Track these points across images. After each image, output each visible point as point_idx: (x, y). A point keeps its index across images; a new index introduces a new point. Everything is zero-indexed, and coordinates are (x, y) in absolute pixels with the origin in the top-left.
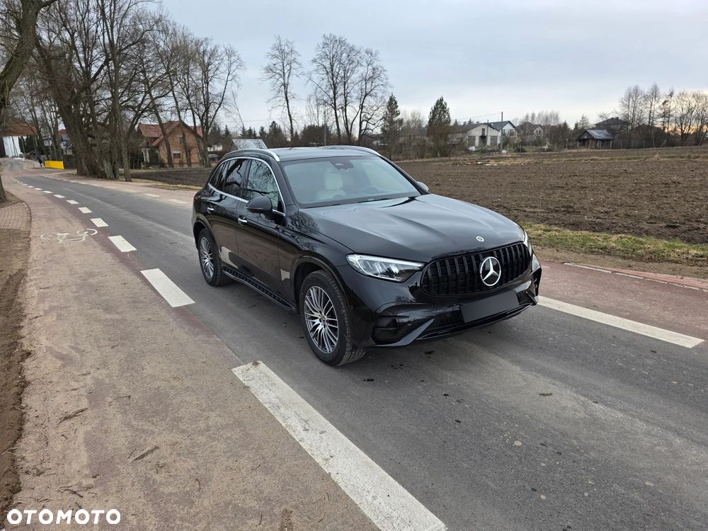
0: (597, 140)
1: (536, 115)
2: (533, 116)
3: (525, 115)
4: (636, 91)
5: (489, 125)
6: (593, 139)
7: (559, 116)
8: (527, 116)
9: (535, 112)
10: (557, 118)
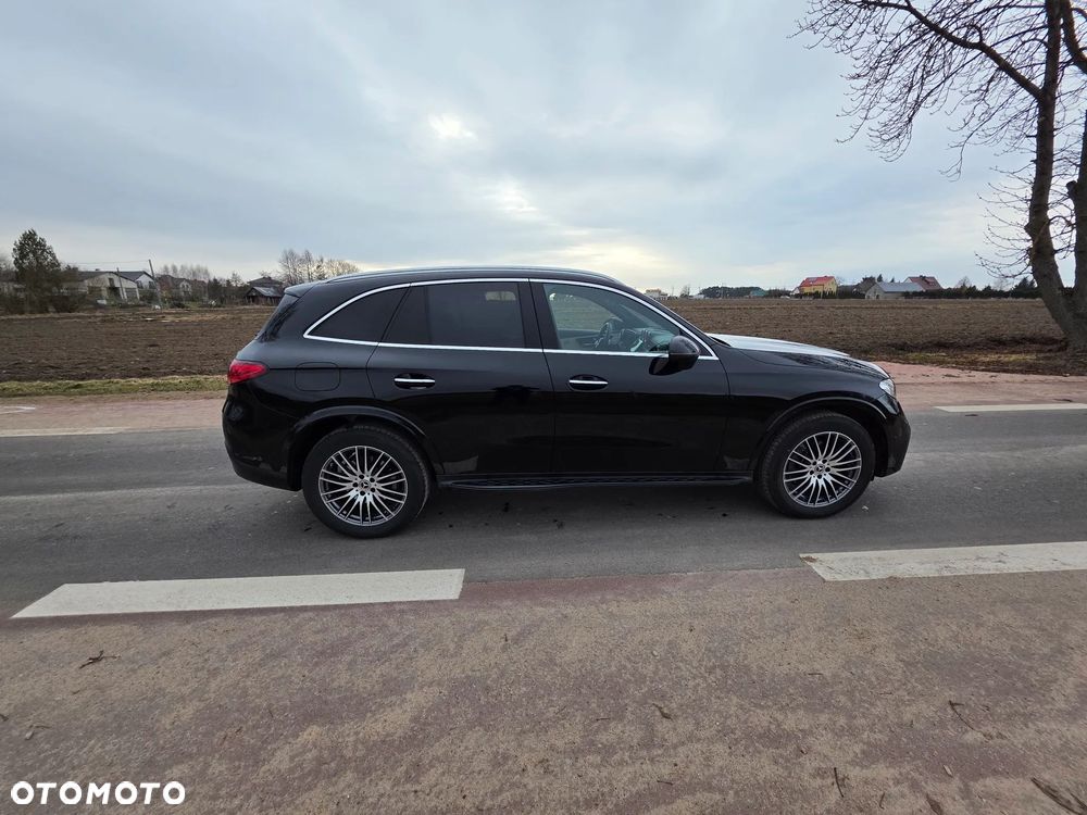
0: (267, 297)
1: (179, 268)
2: (174, 269)
3: (162, 266)
4: (292, 254)
5: (117, 273)
6: (262, 296)
7: (209, 270)
8: (166, 268)
9: (176, 264)
10: (206, 273)
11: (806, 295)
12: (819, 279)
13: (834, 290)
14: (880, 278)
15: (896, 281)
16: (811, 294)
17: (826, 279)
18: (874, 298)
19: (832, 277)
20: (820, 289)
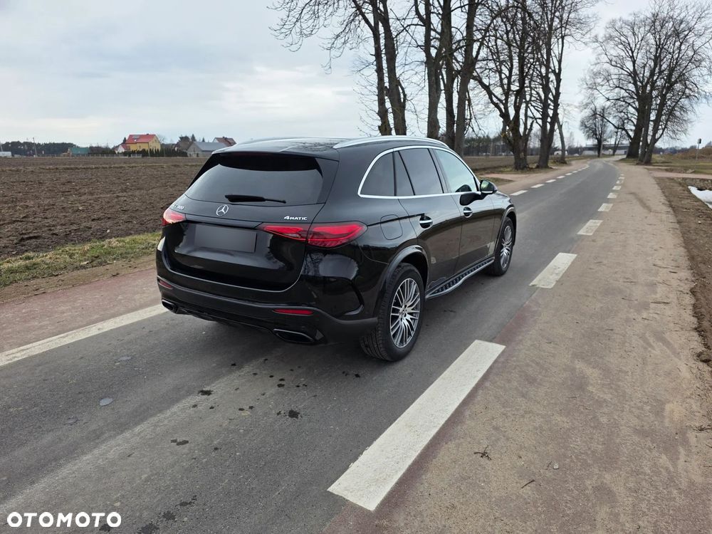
11: (133, 153)
12: (142, 136)
13: (159, 148)
14: (193, 137)
15: (206, 141)
16: (139, 153)
17: (149, 137)
18: (195, 156)
19: (153, 136)
20: (145, 147)
